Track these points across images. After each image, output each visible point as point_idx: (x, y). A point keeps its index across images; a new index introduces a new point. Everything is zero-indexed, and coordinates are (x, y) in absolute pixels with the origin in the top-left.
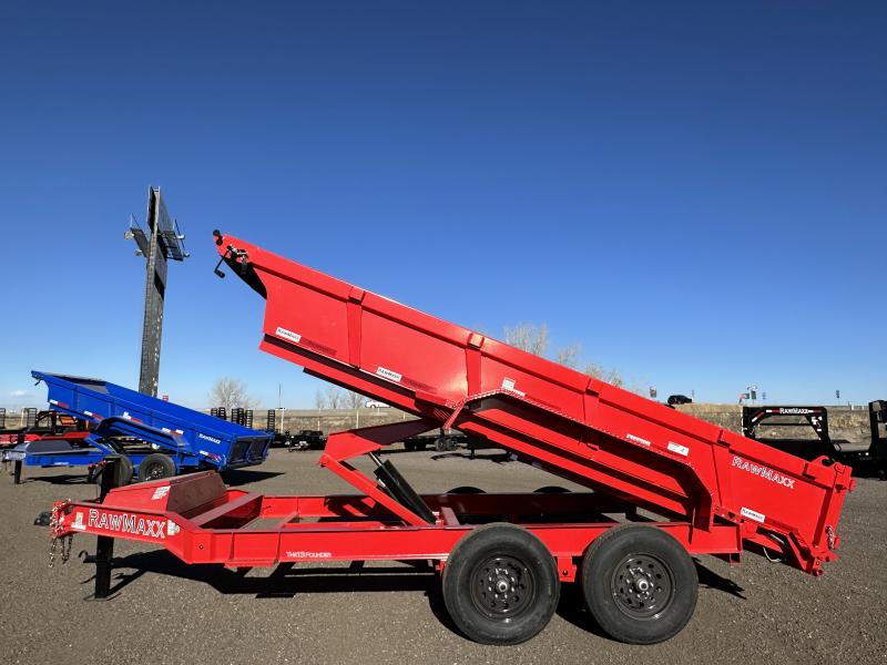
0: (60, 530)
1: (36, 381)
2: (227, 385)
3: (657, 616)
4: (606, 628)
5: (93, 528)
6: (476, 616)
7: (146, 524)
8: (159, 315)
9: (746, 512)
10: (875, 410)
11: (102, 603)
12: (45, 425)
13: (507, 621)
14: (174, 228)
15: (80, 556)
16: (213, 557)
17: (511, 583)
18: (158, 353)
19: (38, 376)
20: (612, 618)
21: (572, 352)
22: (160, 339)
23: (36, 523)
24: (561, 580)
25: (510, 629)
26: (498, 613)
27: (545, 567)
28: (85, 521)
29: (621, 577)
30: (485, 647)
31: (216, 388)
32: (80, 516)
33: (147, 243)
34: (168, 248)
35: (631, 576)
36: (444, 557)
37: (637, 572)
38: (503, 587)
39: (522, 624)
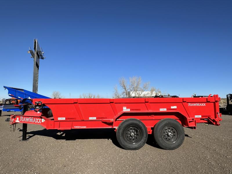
0: (13, 123)
1: (5, 89)
2: (56, 93)
3: (174, 142)
4: (160, 145)
5: (21, 122)
6: (126, 143)
7: (36, 120)
8: (37, 74)
9: (196, 116)
10: (228, 97)
11: (25, 142)
12: (8, 103)
13: (134, 144)
14: (41, 50)
15: (18, 129)
16: (54, 127)
17: (135, 134)
18: (38, 84)
19: (5, 87)
20: (162, 143)
21: (147, 84)
22: (38, 80)
23: (6, 121)
24: (148, 133)
25: (135, 146)
26: (131, 142)
27: (144, 129)
28: (19, 120)
29: (164, 132)
30: (128, 151)
31: (53, 94)
32: (18, 119)
33: (34, 54)
34: (39, 56)
35: (167, 132)
36: (116, 128)
37: (169, 131)
38: (133, 135)
39: (138, 145)
